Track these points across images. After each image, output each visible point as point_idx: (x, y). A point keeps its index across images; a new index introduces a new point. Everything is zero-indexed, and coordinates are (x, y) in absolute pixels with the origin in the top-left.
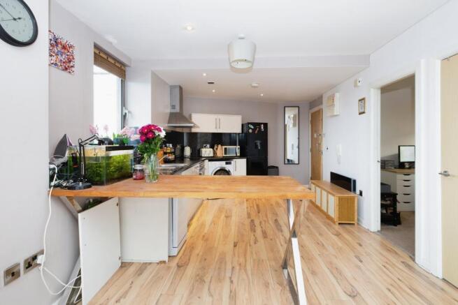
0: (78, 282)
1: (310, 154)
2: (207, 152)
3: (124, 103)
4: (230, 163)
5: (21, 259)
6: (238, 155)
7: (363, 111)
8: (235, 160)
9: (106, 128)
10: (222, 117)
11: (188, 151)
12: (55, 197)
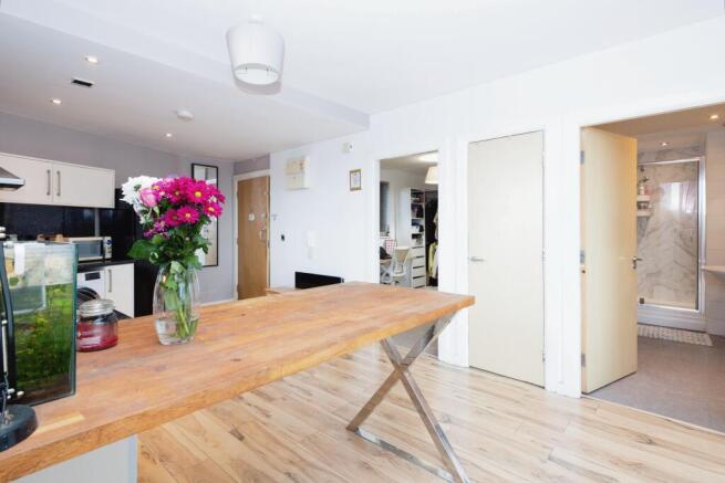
1: (236, 247)
4: (97, 276)
6: (108, 256)
7: (358, 186)
8: (105, 268)
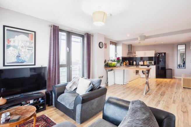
0: (108, 82)
2: (141, 63)
3: (116, 52)
4: (149, 67)
5: (102, 76)
6: (153, 64)
8: (151, 66)
9: (112, 58)
10: (146, 52)
11: (135, 63)
12: (105, 68)
